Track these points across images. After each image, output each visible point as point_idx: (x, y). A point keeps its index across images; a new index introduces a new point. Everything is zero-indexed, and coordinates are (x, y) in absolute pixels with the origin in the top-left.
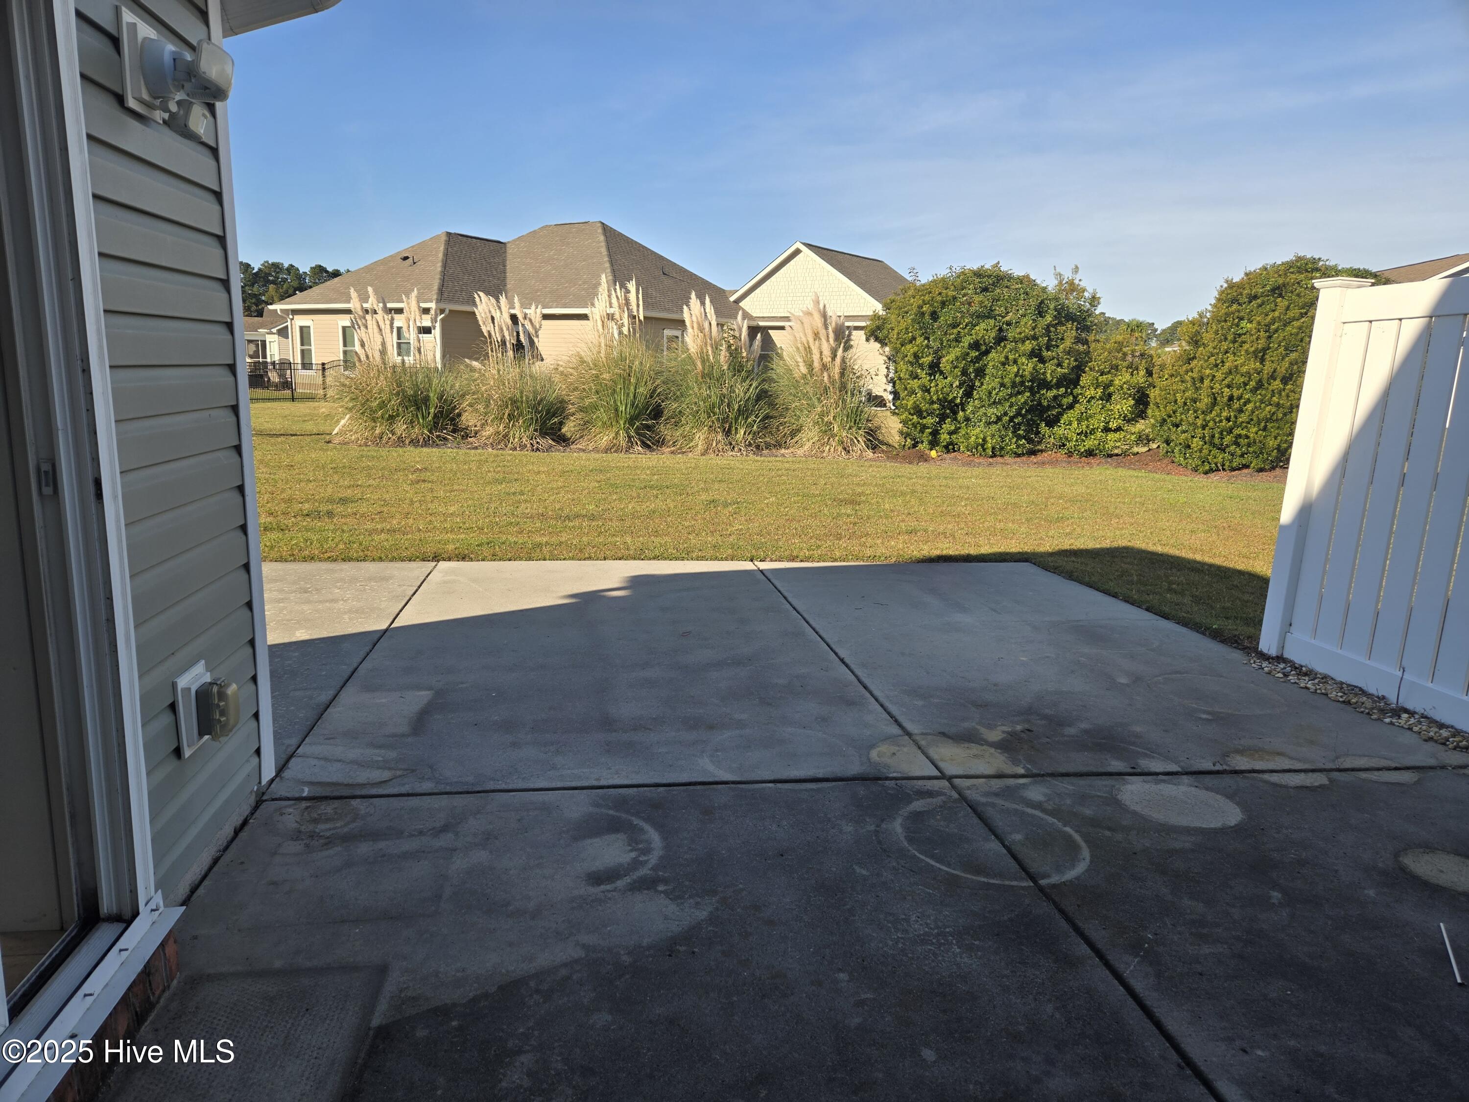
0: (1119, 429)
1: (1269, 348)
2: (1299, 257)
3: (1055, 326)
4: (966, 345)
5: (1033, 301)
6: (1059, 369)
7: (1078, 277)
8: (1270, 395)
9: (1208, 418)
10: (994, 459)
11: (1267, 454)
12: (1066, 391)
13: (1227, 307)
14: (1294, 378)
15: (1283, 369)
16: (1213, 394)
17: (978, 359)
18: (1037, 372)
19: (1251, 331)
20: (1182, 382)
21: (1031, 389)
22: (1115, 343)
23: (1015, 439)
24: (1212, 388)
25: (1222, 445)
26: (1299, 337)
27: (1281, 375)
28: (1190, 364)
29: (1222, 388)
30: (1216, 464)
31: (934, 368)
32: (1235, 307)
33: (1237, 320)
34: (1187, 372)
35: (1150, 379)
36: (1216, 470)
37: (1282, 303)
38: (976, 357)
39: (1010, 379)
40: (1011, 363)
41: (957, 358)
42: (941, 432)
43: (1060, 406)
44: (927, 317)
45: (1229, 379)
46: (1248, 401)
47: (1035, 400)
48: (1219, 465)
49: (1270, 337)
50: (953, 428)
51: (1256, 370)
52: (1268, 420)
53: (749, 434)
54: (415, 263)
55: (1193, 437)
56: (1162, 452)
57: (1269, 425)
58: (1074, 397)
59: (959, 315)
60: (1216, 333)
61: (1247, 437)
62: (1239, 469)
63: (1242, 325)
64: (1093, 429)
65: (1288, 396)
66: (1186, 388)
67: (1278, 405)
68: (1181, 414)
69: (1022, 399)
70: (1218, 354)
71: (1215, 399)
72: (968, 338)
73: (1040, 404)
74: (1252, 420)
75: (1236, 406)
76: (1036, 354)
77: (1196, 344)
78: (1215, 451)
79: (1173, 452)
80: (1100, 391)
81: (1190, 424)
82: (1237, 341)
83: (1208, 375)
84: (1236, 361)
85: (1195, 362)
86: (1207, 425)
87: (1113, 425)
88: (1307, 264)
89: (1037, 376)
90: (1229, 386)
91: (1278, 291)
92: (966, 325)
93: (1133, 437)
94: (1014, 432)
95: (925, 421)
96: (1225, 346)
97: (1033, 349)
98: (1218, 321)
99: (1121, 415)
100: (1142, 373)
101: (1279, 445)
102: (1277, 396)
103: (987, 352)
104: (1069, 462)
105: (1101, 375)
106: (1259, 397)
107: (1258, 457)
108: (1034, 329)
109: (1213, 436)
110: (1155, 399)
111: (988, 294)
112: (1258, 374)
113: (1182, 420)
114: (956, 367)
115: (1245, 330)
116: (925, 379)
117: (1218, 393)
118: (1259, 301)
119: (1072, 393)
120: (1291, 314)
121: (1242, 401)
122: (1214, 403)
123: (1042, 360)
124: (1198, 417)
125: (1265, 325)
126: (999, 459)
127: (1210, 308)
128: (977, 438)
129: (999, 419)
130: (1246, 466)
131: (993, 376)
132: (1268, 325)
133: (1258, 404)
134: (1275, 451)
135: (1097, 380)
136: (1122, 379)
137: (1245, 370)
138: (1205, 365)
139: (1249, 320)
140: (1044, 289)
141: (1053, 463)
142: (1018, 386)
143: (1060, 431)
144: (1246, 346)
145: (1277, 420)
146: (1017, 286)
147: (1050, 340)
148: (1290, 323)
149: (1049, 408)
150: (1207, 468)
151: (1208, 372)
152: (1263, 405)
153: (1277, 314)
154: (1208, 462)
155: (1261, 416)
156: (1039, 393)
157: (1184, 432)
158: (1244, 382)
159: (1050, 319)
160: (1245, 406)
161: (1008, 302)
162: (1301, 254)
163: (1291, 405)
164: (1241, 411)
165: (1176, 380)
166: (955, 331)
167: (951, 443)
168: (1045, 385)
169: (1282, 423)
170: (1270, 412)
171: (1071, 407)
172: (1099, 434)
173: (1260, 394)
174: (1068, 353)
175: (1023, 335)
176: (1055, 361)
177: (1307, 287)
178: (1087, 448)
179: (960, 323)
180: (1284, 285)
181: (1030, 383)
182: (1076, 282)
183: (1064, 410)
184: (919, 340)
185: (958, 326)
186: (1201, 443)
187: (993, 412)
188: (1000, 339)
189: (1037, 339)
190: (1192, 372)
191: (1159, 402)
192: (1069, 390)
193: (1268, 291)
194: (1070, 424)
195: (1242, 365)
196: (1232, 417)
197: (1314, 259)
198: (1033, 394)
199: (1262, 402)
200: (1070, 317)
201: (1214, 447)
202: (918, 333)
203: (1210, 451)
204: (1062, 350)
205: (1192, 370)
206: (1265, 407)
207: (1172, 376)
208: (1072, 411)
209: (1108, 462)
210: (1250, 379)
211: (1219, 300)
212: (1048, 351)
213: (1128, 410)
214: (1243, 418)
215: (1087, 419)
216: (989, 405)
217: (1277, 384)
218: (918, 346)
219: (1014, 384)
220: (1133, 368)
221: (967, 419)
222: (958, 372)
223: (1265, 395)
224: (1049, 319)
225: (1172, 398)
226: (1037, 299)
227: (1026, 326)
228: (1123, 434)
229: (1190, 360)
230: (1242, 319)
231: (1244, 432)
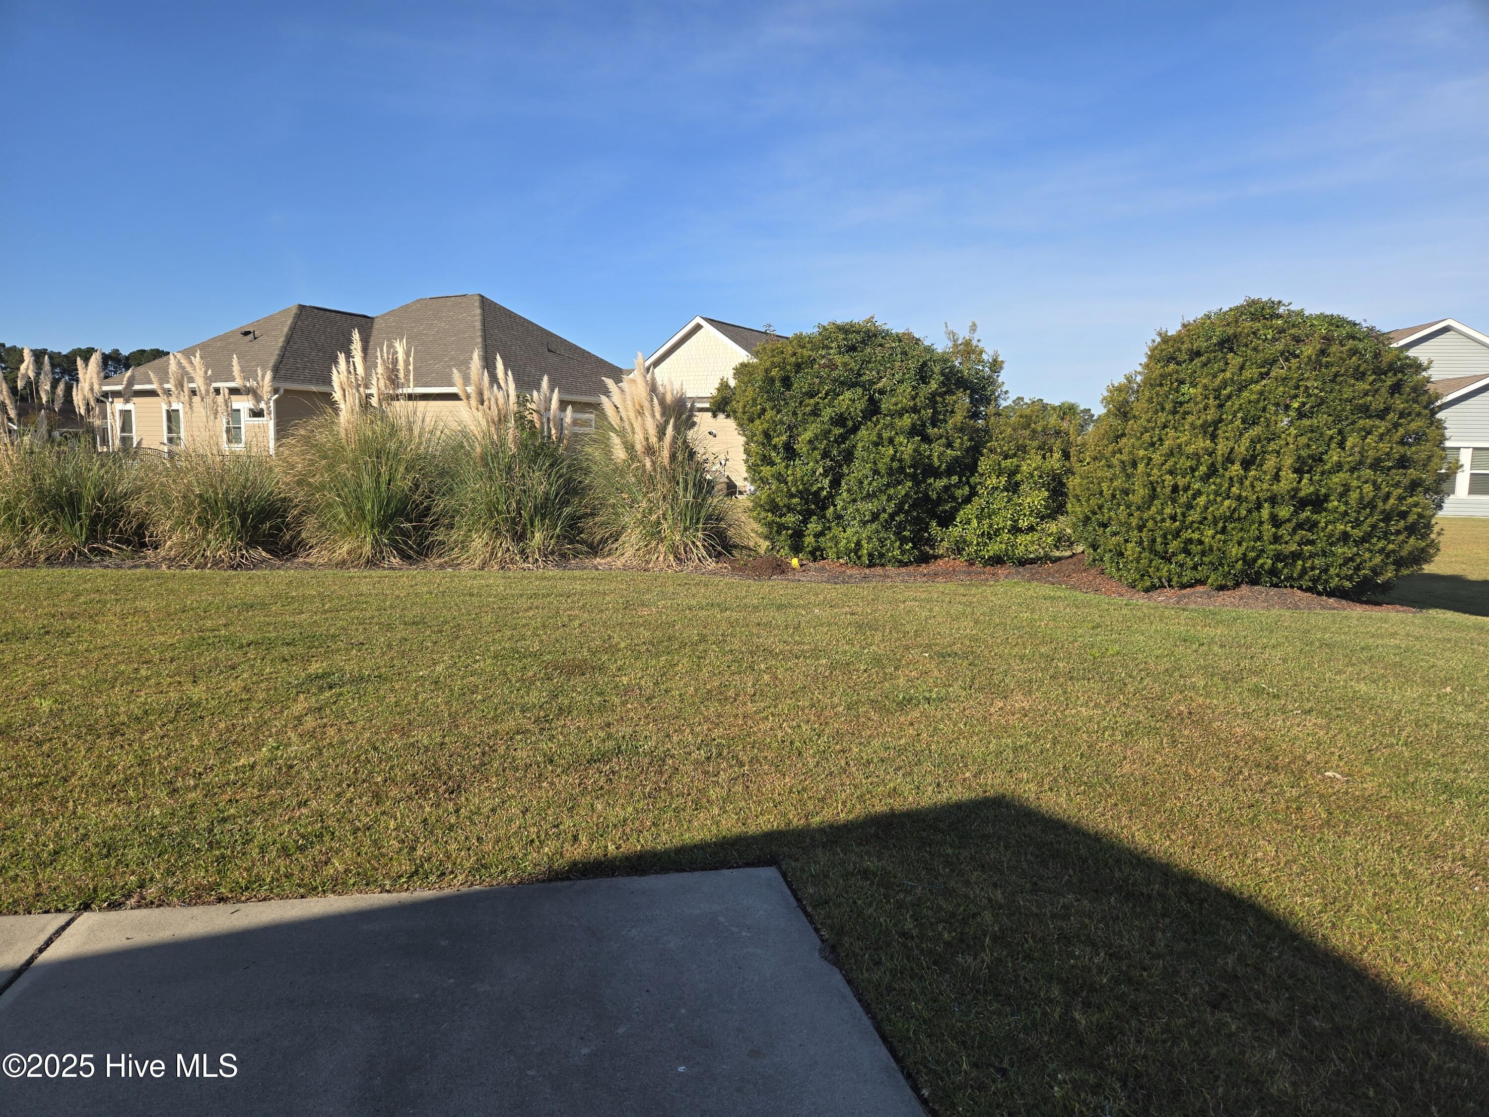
0: (1031, 529)
1: (1221, 420)
2: (1253, 301)
3: (942, 395)
4: (826, 419)
5: (913, 363)
6: (949, 451)
7: (976, 336)
8: (1227, 485)
9: (1145, 516)
10: (872, 570)
11: (1228, 566)
12: (960, 479)
13: (1163, 367)
14: (1258, 461)
15: (1243, 449)
16: (1152, 483)
17: (843, 438)
18: (921, 454)
19: (1196, 397)
20: (1109, 466)
21: (914, 477)
22: (1021, 416)
23: (898, 543)
24: (1149, 475)
25: (1166, 552)
26: (1261, 404)
27: (1240, 457)
28: (1117, 443)
29: (1162, 476)
30: (1160, 579)
31: (790, 452)
32: (1172, 366)
33: (1176, 384)
34: (1114, 453)
35: (1067, 464)
36: (1159, 587)
37: (1235, 361)
38: (841, 435)
39: (885, 464)
40: (886, 443)
41: (816, 437)
42: (805, 533)
43: (954, 499)
44: (778, 384)
45: (1170, 463)
46: (1198, 493)
47: (920, 492)
48: (1164, 580)
49: (1221, 406)
50: (819, 528)
51: (1207, 450)
52: (1227, 519)
53: (551, 539)
54: (255, 338)
55: (1126, 541)
56: (1088, 560)
57: (1230, 526)
58: (971, 487)
59: (817, 381)
60: (1150, 400)
61: (1201, 542)
62: (1191, 586)
63: (1183, 391)
64: (998, 530)
65: (1253, 486)
66: (1114, 475)
67: (1239, 498)
68: (1110, 510)
69: (902, 490)
70: (1153, 429)
71: (1154, 490)
72: (829, 410)
73: (927, 497)
74: (1205, 518)
75: (1183, 499)
76: (916, 431)
77: (1125, 416)
78: (1157, 561)
79: (1102, 560)
80: (1003, 479)
81: (1121, 524)
82: (1178, 412)
83: (1142, 458)
84: (1178, 438)
85: (1124, 440)
86: (1145, 526)
87: (1024, 524)
88: (1263, 309)
89: (920, 459)
90: (1171, 472)
91: (1227, 344)
92: (827, 394)
93: (1050, 540)
94: (897, 534)
95: (783, 520)
96: (1162, 417)
97: (914, 425)
98: (1151, 385)
99: (1032, 511)
100: (1057, 455)
101: (1244, 554)
102: (1237, 485)
103: (855, 429)
104: (969, 573)
105: (1006, 458)
106: (1213, 487)
107: (1216, 569)
108: (914, 398)
109: (1154, 541)
110: (1074, 490)
111: (855, 354)
112: (1210, 455)
113: (1110, 518)
114: (815, 449)
115: (1187, 397)
116: (780, 466)
117: (1157, 482)
118: (1204, 358)
119: (968, 483)
120: (1247, 374)
121: (1190, 492)
122: (1153, 496)
123: (926, 439)
124: (1132, 515)
125: (1213, 390)
126: (879, 570)
127: (1139, 369)
128: (849, 542)
129: (875, 517)
130: (1201, 582)
131: (863, 460)
132: (1218, 390)
133: (1212, 497)
134: (1241, 562)
135: (999, 465)
136: (1030, 464)
137: (1191, 451)
138: (1137, 444)
139: (1191, 383)
140: (929, 350)
141: (949, 575)
142: (897, 473)
143: (955, 531)
144: (1190, 418)
145: (1239, 519)
146: (893, 345)
147: (936, 413)
148: (1246, 387)
149: (940, 501)
150: (1148, 584)
151: (1142, 453)
152: (1219, 499)
153: (1228, 375)
154: (1149, 576)
155: (1217, 514)
156: (925, 482)
157: (1115, 534)
158: (1191, 467)
159: (936, 386)
160: (1195, 499)
161: (881, 365)
162: (1255, 296)
163: (1258, 498)
164: (1189, 506)
165: (1101, 464)
166: (812, 401)
167: (818, 548)
168: (932, 471)
169: (1246, 525)
170: (1229, 508)
171: (968, 500)
172: (1006, 536)
173: (1214, 483)
174: (961, 430)
175: (900, 406)
176: (944, 440)
177: (1266, 339)
178: (991, 553)
179: (819, 392)
180: (1235, 336)
181: (912, 470)
182: (974, 343)
183: (960, 504)
184: (769, 414)
185: (817, 394)
186: (1138, 549)
187: (870, 506)
188: (873, 409)
189: (919, 412)
190: (1121, 453)
191: (1079, 493)
192: (964, 479)
193: (1215, 345)
194: (968, 522)
195: (1188, 443)
196: (1179, 515)
197: (1273, 302)
198: (917, 483)
199: (1217, 494)
200: (962, 383)
201: (1155, 555)
202: (768, 405)
203: (1151, 561)
204: (951, 426)
205: (1120, 451)
206: (1222, 502)
207: (1095, 459)
208: (969, 506)
209: (1020, 573)
210: (1199, 463)
211: (1150, 357)
212: (934, 427)
213: (1041, 505)
214: (1194, 516)
215: (990, 517)
216: (862, 499)
217: (1236, 469)
218: (768, 422)
219: (891, 472)
220: (1045, 450)
221: (839, 517)
222: (817, 454)
223: (1221, 485)
224: (934, 385)
225: (1095, 488)
226: (918, 361)
227: (903, 396)
228: (1036, 536)
229: (1118, 437)
230: (1182, 382)
231: (1196, 536)
